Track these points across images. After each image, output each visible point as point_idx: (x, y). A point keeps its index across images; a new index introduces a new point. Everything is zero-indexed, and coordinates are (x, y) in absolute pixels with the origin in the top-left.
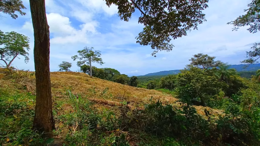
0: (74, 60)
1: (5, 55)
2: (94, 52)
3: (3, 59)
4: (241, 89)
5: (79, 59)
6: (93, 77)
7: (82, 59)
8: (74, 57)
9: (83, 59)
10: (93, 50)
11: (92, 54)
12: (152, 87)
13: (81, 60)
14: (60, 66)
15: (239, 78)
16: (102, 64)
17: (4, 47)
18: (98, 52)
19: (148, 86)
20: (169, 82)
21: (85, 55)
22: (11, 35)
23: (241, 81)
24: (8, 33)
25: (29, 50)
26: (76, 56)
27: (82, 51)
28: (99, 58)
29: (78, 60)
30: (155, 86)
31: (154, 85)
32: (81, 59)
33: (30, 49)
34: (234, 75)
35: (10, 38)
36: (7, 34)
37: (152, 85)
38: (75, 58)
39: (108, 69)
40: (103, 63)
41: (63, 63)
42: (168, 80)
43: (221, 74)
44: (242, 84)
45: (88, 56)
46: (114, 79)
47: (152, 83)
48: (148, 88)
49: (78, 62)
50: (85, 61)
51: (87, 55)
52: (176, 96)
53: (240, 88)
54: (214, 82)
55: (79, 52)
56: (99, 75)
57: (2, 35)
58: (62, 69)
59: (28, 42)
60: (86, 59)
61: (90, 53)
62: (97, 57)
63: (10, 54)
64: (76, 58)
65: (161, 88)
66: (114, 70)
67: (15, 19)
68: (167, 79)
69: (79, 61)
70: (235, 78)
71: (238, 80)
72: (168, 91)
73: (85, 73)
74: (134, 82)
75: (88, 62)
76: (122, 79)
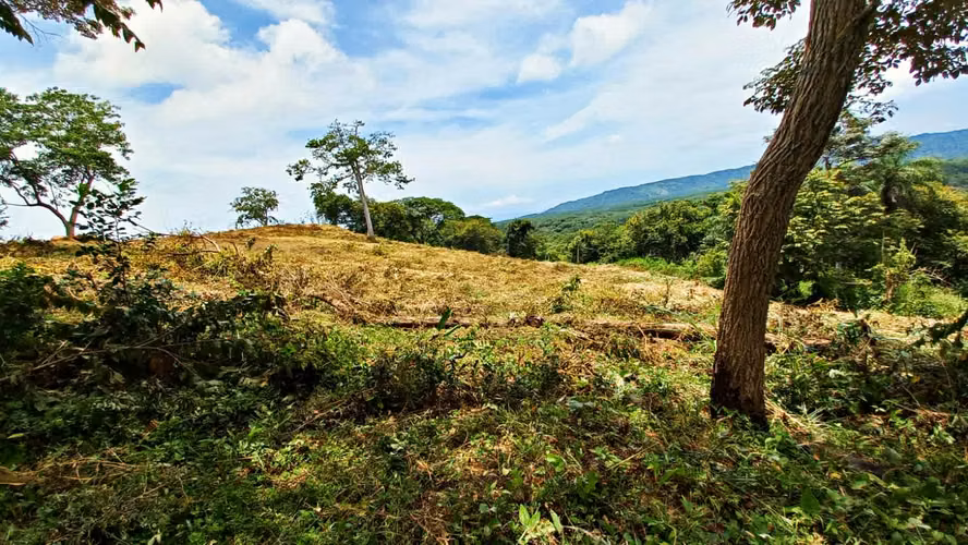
0: (297, 179)
1: (48, 187)
2: (368, 138)
3: (43, 200)
4: (949, 235)
5: (316, 172)
6: (377, 239)
7: (326, 174)
8: (296, 167)
9: (333, 172)
10: (363, 133)
11: (364, 150)
12: (590, 253)
13: (325, 179)
14: (238, 206)
15: (946, 193)
16: (402, 184)
17: (37, 156)
18: (382, 137)
19: (573, 251)
20: (661, 231)
21: (336, 156)
22: (50, 106)
23: (952, 204)
24: (36, 96)
25: (128, 155)
26: (304, 163)
27: (323, 142)
28: (390, 160)
29: (311, 178)
30: (603, 251)
31: (596, 247)
32: (323, 172)
33: (130, 151)
34: (930, 184)
35: (46, 116)
36: (34, 103)
37: (589, 245)
38: (299, 170)
39: (416, 203)
40: (406, 182)
41: (245, 195)
42: (660, 224)
43: (880, 182)
44: (956, 215)
45: (349, 159)
46: (446, 239)
47: (587, 239)
48: (574, 261)
49: (315, 186)
50: (339, 180)
51: (346, 153)
52: (714, 283)
53: (950, 231)
54: (870, 218)
55: (312, 145)
56: (388, 227)
57: (18, 108)
58: (247, 217)
59: (118, 125)
60: (343, 169)
61: (350, 146)
62: (380, 158)
63: (61, 178)
64: (302, 172)
65: (632, 255)
66: (439, 201)
67: (93, 37)
68: (652, 218)
69: (317, 180)
70: (932, 191)
71: (941, 202)
72: (662, 263)
73: (334, 223)
74: (520, 240)
75: (348, 180)
76: (475, 236)
